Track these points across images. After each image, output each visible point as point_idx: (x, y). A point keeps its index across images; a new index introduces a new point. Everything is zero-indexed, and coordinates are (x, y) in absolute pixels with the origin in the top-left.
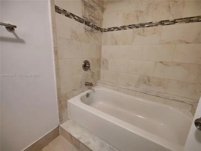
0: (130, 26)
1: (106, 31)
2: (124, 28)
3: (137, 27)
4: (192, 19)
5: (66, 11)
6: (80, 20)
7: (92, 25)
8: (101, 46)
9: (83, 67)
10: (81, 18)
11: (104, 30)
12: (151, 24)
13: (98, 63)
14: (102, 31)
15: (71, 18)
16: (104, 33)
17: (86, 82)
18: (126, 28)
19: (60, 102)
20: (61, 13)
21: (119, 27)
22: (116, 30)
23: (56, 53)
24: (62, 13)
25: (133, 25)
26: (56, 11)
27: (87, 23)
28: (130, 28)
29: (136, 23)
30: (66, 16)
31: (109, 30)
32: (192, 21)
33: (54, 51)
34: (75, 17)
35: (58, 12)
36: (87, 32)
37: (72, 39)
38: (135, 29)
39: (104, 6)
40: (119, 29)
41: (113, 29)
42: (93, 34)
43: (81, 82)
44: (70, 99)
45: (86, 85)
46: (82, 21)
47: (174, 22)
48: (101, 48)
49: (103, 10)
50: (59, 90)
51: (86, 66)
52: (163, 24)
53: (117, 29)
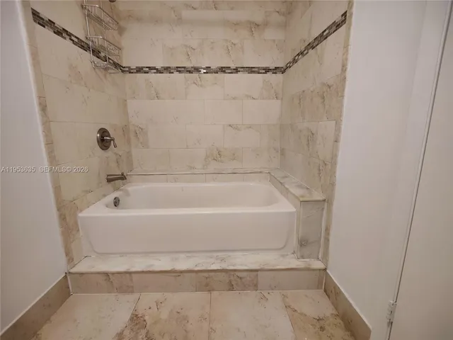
0: (179, 69)
1: (132, 71)
2: (167, 70)
3: (190, 72)
4: (253, 69)
5: (54, 23)
6: (83, 45)
7: (105, 57)
8: (126, 101)
9: (98, 142)
10: (83, 41)
11: (127, 69)
12: (209, 70)
13: (124, 135)
14: (123, 71)
15: (65, 38)
16: (128, 75)
17: (108, 176)
18: (172, 71)
19: (62, 218)
20: (44, 27)
21: (159, 66)
22: (155, 73)
23: (43, 108)
24: (47, 26)
25: (182, 67)
26: (35, 21)
27: (96, 53)
28: (180, 72)
29: (188, 65)
30: (54, 32)
31: (139, 70)
32: (254, 72)
33: (40, 104)
34: (73, 38)
35: (39, 24)
36: (97, 70)
37: (71, 82)
38: (188, 75)
39: (122, 23)
40: (158, 71)
41: (147, 69)
42: (108, 75)
43: (99, 174)
44: (81, 211)
45: (109, 181)
46: (86, 46)
47: (236, 70)
48: (125, 106)
49: (121, 31)
50: (57, 190)
51: (104, 140)
52: (224, 72)
53: (155, 71)
